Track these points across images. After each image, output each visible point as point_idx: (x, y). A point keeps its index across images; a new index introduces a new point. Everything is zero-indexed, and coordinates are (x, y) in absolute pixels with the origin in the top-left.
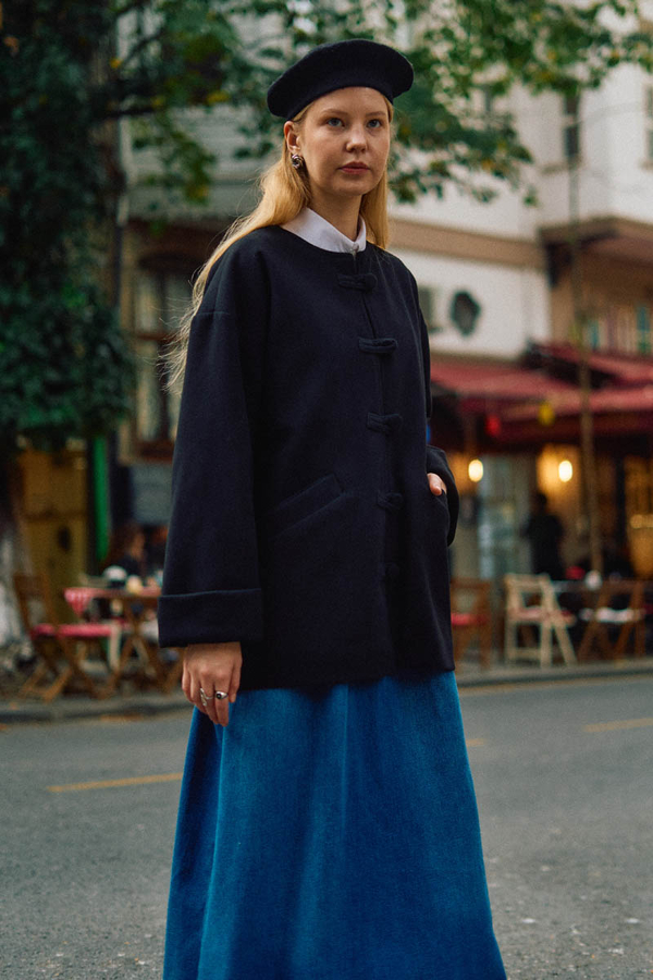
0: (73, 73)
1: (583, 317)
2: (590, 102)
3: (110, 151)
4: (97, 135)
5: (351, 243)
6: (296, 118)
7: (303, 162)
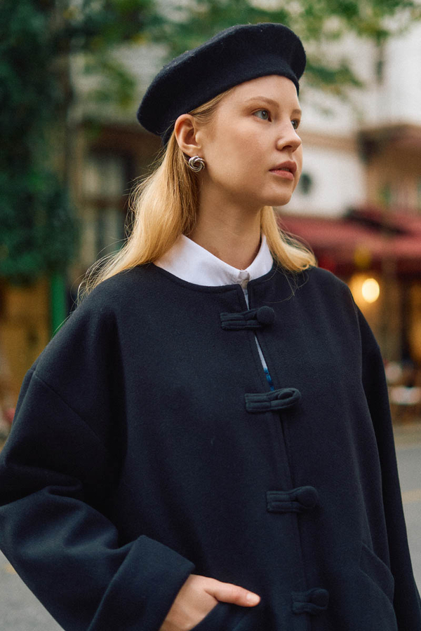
1: (386, 189)
5: (236, 272)
6: (200, 109)
7: (206, 164)
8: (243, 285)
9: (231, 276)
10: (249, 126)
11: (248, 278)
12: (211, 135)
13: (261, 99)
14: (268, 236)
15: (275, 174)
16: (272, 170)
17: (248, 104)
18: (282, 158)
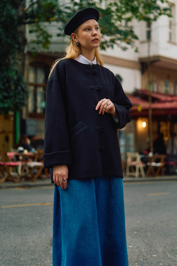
0: (14, 12)
1: (150, 83)
2: (154, 24)
3: (23, 33)
4: (19, 29)
5: (90, 62)
6: (75, 32)
7: (79, 43)
8: (91, 65)
9: (89, 63)
10: (85, 33)
11: (92, 64)
12: (78, 37)
13: (86, 26)
14: (96, 57)
15: (93, 42)
16: (92, 41)
17: (84, 28)
18: (94, 38)
